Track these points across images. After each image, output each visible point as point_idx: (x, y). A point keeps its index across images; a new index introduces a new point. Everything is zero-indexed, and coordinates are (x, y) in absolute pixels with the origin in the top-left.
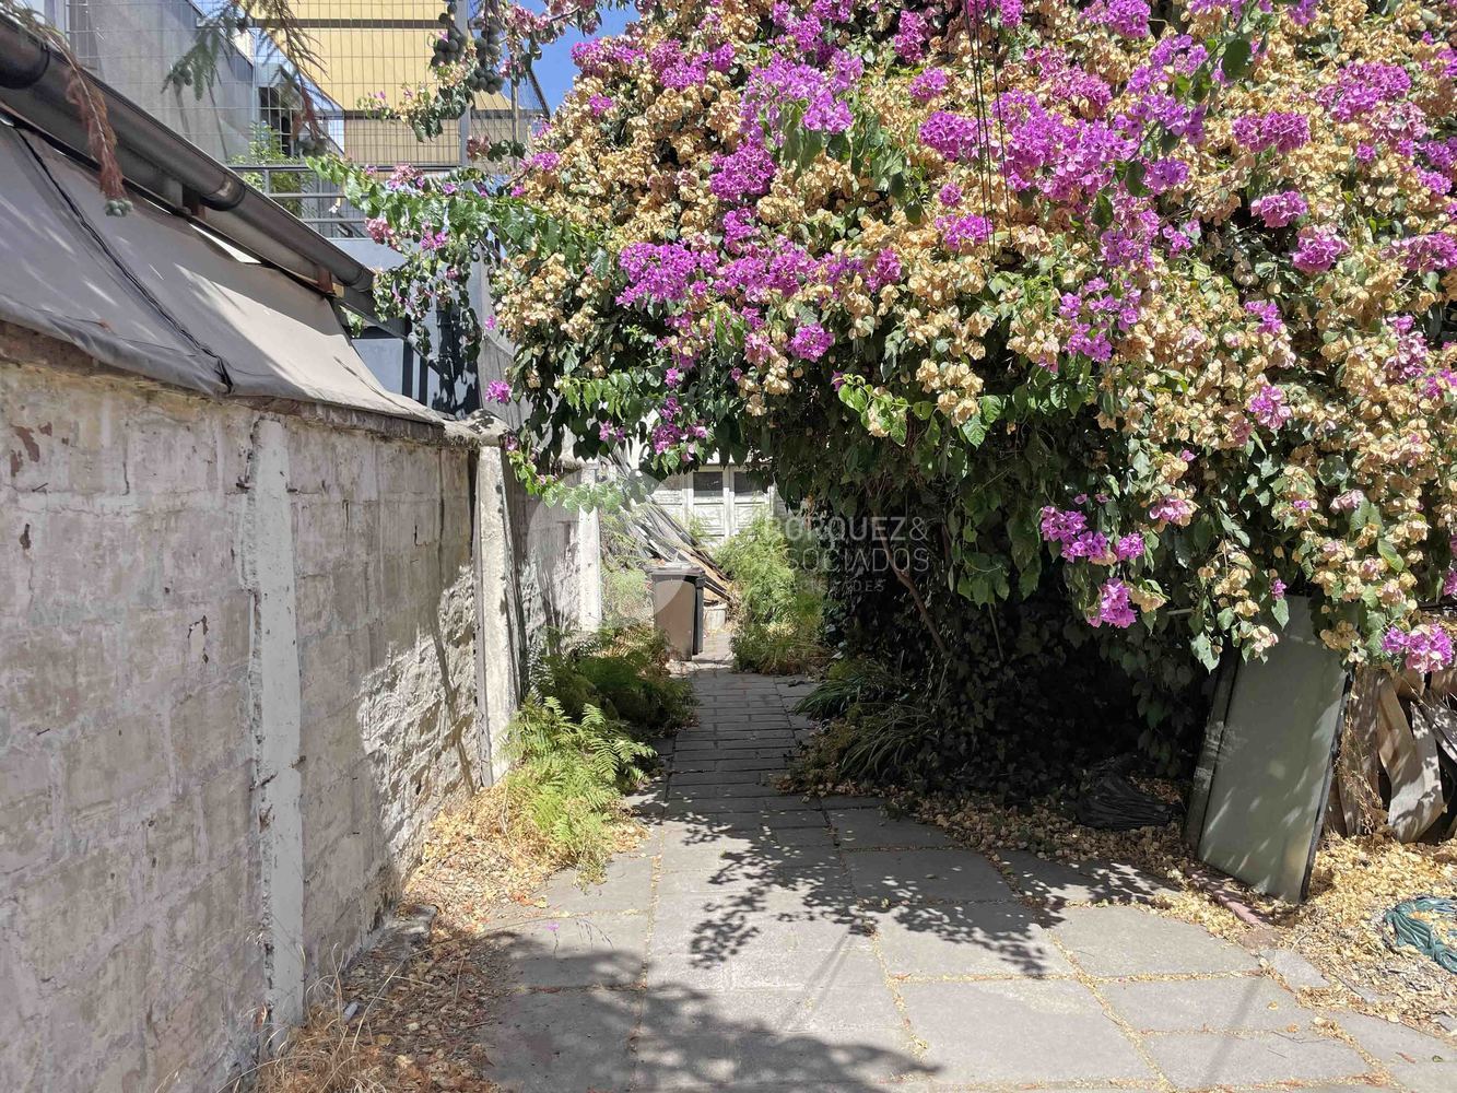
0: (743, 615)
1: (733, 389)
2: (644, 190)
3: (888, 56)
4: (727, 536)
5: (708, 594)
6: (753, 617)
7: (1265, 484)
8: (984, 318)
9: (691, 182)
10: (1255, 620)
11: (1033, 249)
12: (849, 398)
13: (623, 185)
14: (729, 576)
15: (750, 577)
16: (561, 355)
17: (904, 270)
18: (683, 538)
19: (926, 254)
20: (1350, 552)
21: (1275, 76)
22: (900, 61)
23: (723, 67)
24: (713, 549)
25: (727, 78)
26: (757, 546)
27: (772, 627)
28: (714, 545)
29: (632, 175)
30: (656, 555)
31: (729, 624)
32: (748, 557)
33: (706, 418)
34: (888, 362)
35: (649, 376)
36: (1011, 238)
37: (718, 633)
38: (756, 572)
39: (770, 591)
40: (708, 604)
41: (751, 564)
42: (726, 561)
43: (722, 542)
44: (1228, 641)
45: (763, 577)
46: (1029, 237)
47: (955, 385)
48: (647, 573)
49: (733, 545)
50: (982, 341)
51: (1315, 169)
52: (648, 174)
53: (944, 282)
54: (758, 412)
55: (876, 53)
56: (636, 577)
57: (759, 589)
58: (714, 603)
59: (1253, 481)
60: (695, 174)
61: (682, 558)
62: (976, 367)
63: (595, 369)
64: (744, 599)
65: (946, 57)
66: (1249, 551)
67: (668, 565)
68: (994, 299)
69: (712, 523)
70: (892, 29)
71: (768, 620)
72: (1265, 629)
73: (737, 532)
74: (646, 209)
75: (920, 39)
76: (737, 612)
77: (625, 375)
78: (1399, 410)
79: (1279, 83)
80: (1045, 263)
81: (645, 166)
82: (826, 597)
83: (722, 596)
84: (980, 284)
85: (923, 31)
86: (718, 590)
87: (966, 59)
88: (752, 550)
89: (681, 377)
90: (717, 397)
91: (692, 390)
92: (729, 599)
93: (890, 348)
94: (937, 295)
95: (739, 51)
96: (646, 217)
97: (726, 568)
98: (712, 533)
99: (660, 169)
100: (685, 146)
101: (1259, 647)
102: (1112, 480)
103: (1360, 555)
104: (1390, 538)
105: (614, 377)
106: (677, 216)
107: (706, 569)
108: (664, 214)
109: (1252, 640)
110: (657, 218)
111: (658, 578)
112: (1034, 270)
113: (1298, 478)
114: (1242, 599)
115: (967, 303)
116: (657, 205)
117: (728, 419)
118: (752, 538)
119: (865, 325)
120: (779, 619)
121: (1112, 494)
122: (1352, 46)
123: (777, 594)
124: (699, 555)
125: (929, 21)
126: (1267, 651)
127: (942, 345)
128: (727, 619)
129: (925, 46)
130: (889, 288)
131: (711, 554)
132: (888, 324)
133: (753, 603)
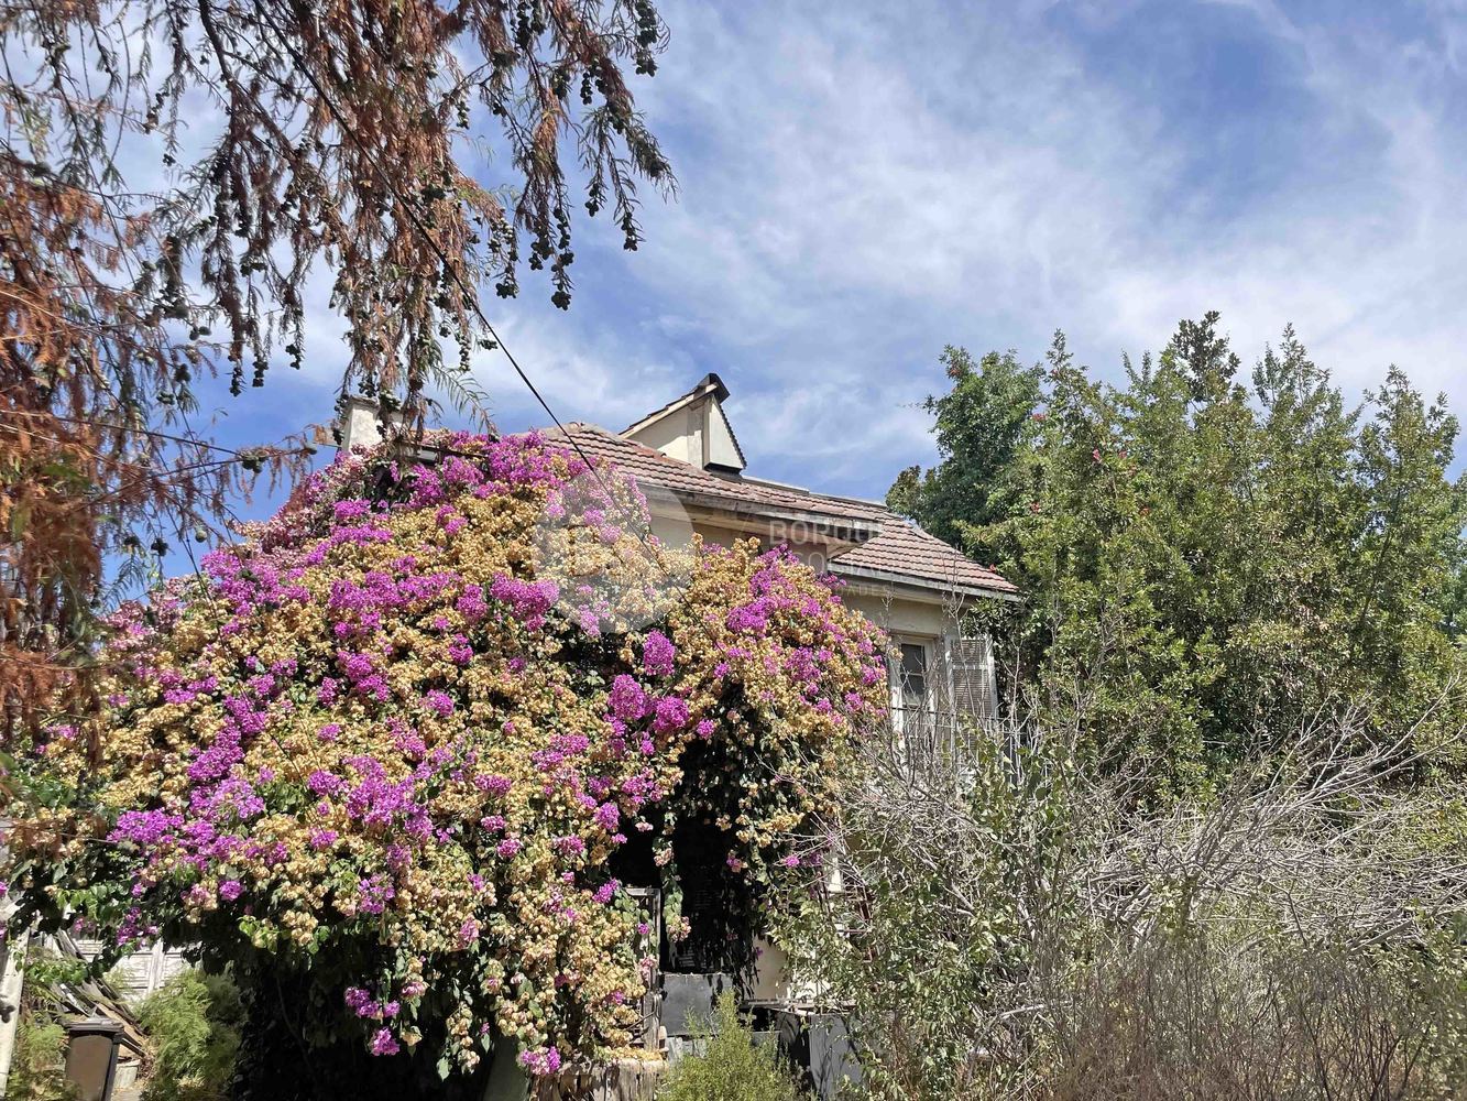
0: (154, 1072)
1: (180, 903)
2: (139, 759)
3: (313, 698)
4: (150, 988)
5: (123, 1051)
6: (166, 1071)
7: (482, 969)
8: (323, 889)
9: (174, 762)
10: (470, 1048)
11: (355, 851)
12: (244, 928)
13: (123, 755)
14: (147, 1032)
15: (169, 1032)
16: (54, 866)
17: (288, 855)
18: (103, 992)
19: (302, 846)
20: (516, 1008)
21: (516, 741)
22: (320, 704)
23: (208, 691)
24: (133, 1003)
25: (210, 698)
26: (181, 1001)
27: (184, 1081)
28: (135, 998)
29: (133, 750)
30: (74, 1010)
31: (141, 1082)
32: (169, 1011)
33: (157, 920)
34: (272, 906)
35: (120, 887)
36: (347, 843)
37: (127, 1091)
38: (176, 1026)
39: (188, 1045)
40: (121, 1061)
41: (172, 1019)
42: (145, 1016)
43: (145, 995)
44: (456, 1061)
45: (183, 1032)
46: (355, 842)
47: (302, 925)
48: (65, 1028)
49: (155, 999)
50: (322, 899)
51: (518, 801)
52: (144, 750)
53: (305, 869)
54: (194, 921)
55: (307, 694)
56: (54, 1032)
57: (176, 1044)
58: (127, 1059)
59: (476, 968)
60: (177, 757)
61: (100, 1013)
62: (315, 913)
63: (79, 881)
64: (159, 1055)
65: (345, 711)
66: (472, 1008)
67: (89, 1020)
68: (332, 876)
69: (136, 974)
70: (319, 681)
71: (180, 1076)
72: (473, 1053)
73: (162, 984)
74: (138, 774)
75: (333, 694)
76: (149, 1068)
77: (103, 887)
78: (545, 930)
79: (517, 745)
80: (360, 858)
81: (143, 745)
82: (239, 1049)
83: (136, 1051)
84: (324, 870)
85: (334, 690)
86: (133, 1046)
87: (354, 716)
88: (176, 1004)
89: (144, 890)
90: (168, 907)
91: (151, 900)
92: (143, 1055)
93: (274, 898)
94: (300, 876)
95: (220, 683)
96: (139, 779)
97: (145, 1023)
98: (135, 985)
99: (153, 747)
100: (174, 738)
101: (469, 1064)
102: (387, 971)
103: (521, 1009)
104: (537, 1000)
105: (95, 888)
106: (160, 781)
107: (125, 1023)
108: (151, 779)
109: (467, 1060)
110: (146, 782)
111: (74, 1034)
112: (353, 861)
113: (496, 968)
114: (464, 1036)
115: (317, 879)
116: (146, 772)
117: (174, 920)
118: (176, 991)
119: (262, 885)
120: (193, 1073)
121: (386, 980)
122: (565, 720)
123: (194, 1049)
124: (118, 1009)
125: (339, 685)
126: (473, 1066)
127: (299, 902)
128: (138, 1076)
129: (336, 699)
130: (279, 865)
131: (131, 1008)
132: (275, 884)
133: (168, 1059)
